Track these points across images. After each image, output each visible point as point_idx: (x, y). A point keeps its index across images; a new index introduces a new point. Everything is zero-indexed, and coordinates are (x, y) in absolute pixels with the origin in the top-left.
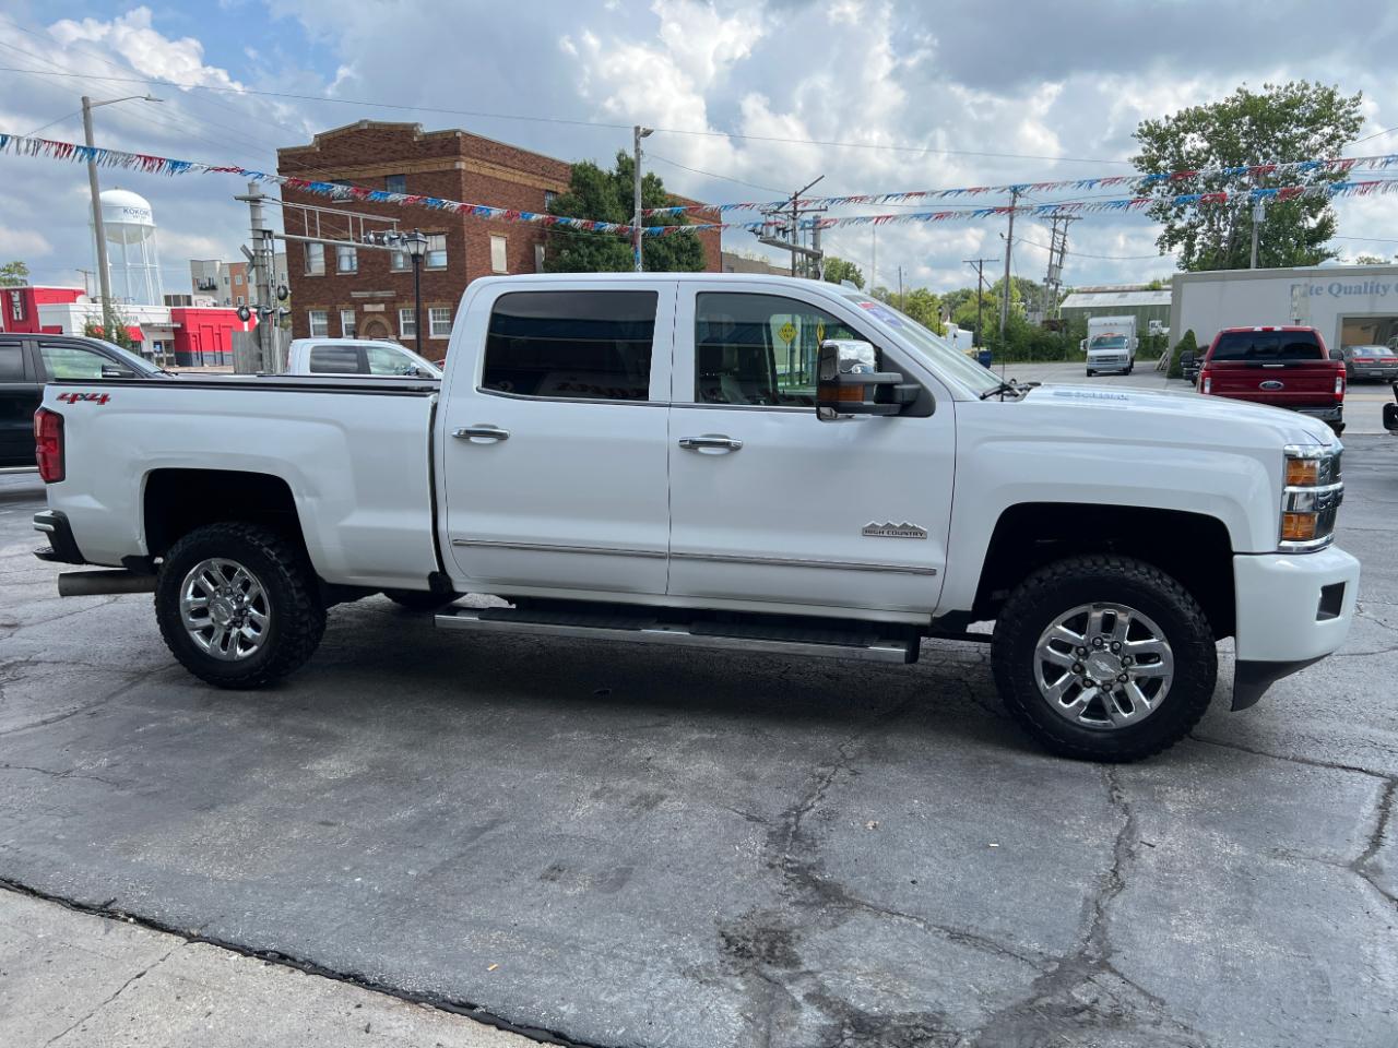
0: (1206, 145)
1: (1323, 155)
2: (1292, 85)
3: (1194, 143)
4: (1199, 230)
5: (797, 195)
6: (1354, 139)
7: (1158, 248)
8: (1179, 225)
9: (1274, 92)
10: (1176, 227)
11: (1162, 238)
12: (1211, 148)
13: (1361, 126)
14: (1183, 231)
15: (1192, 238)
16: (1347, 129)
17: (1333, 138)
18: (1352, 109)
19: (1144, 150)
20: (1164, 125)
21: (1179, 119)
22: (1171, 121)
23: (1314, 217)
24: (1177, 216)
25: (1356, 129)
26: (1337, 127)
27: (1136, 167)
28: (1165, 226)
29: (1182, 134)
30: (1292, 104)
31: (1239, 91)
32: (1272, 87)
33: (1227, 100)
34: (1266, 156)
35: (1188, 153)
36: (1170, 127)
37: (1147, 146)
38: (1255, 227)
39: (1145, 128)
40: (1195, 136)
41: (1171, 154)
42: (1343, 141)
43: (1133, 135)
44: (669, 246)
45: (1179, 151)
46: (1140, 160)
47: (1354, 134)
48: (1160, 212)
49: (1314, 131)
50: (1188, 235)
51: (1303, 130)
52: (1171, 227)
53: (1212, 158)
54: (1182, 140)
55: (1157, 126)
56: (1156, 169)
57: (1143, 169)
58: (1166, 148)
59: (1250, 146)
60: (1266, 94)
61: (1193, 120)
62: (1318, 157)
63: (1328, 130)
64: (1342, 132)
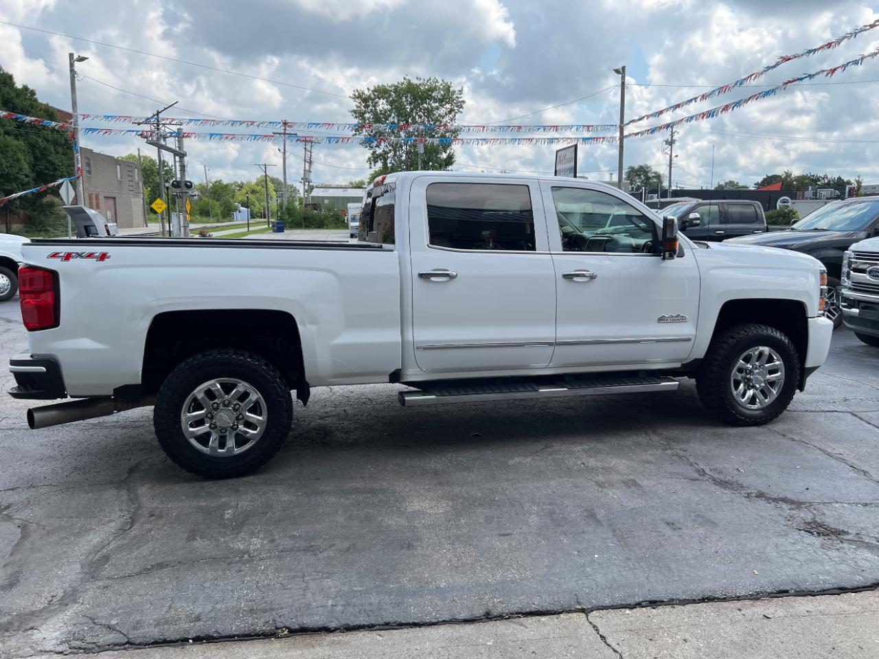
0: (389, 107)
1: (447, 119)
2: (430, 79)
3: (383, 105)
4: (389, 155)
5: (158, 113)
6: (461, 112)
7: (368, 164)
8: (379, 151)
9: (422, 81)
10: (377, 153)
11: (369, 159)
12: (392, 109)
13: (464, 106)
14: (380, 155)
15: (385, 159)
16: (457, 106)
17: (451, 111)
18: (459, 96)
19: (356, 106)
20: (367, 92)
21: (375, 91)
22: (370, 92)
23: (446, 152)
24: (377, 146)
25: (462, 107)
26: (452, 105)
27: (353, 115)
28: (371, 151)
29: (377, 100)
30: (432, 89)
31: (405, 79)
32: (420, 79)
33: (398, 83)
34: (420, 117)
35: (381, 111)
36: (370, 96)
37: (358, 104)
38: (420, 155)
39: (357, 94)
40: (384, 101)
41: (371, 110)
42: (456, 113)
43: (350, 97)
44: (48, 141)
45: (376, 109)
46: (355, 112)
47: (461, 110)
48: (367, 142)
49: (442, 106)
50: (383, 157)
51: (437, 104)
52: (374, 153)
53: (393, 115)
54: (377, 103)
55: (363, 93)
56: (364, 119)
57: (356, 117)
58: (369, 106)
59: (412, 110)
60: (418, 82)
61: (381, 92)
62: (444, 120)
63: (448, 106)
64: (455, 108)
